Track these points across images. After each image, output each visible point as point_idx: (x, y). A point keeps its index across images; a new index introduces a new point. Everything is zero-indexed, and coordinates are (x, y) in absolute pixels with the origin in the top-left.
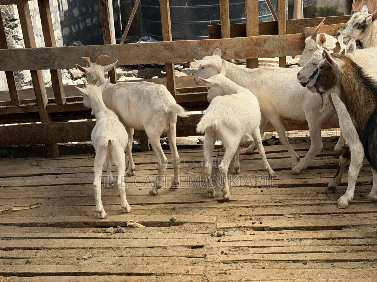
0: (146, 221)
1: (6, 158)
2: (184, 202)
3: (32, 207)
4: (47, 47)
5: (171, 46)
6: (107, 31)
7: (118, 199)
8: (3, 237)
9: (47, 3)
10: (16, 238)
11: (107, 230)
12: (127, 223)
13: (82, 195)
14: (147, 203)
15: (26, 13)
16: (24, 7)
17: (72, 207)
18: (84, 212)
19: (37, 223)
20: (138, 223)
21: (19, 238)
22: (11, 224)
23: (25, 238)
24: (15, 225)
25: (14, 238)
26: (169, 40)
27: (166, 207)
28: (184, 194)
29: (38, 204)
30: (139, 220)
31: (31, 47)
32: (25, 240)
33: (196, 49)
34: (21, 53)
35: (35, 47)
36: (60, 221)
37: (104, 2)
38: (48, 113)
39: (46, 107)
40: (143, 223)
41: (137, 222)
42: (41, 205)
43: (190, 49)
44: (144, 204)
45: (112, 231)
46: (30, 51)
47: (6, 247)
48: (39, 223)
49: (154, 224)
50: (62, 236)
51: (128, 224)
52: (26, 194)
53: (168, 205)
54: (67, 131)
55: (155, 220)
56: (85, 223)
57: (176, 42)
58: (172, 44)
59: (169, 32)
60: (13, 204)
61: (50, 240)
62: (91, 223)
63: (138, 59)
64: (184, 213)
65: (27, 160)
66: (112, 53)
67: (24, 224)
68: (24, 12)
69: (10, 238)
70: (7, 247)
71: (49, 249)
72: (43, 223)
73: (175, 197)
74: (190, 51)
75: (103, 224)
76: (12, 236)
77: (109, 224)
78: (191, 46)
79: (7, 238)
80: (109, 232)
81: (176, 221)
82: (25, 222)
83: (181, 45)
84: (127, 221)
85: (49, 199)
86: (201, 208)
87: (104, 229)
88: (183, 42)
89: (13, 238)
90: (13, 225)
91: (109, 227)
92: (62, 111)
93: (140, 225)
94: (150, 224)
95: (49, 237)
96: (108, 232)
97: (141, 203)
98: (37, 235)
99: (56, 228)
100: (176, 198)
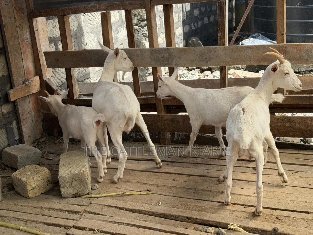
0: (247, 226)
1: (127, 141)
2: (288, 209)
3: (142, 193)
4: (168, 48)
5: (284, 49)
6: (222, 34)
7: (220, 196)
8: (115, 221)
9: (170, 8)
10: (126, 224)
11: (208, 230)
12: (228, 225)
13: (187, 187)
14: (249, 204)
15: (152, 16)
16: (152, 12)
17: (178, 198)
18: (188, 206)
19: (145, 211)
20: (239, 227)
21: (128, 224)
22: (123, 208)
23: (133, 225)
24: (126, 210)
25: (124, 223)
26: (283, 43)
27: (268, 213)
28: (288, 200)
29: (148, 191)
30: (240, 224)
31: (154, 47)
32: (133, 227)
33: (311, 52)
34: (145, 52)
35: (157, 47)
37: (222, 7)
38: (164, 106)
39: (163, 100)
40: (245, 228)
41: (238, 226)
42: (150, 193)
43: (305, 52)
44: (246, 205)
45: (213, 232)
46: (153, 50)
47: (116, 232)
48: (147, 211)
49: (255, 230)
50: (166, 229)
51: (229, 227)
52: (139, 179)
53: (271, 210)
54: (179, 122)
55: (256, 227)
56: (188, 218)
57: (291, 45)
58: (286, 47)
59: (283, 35)
60: (127, 187)
61: (155, 231)
62: (193, 219)
63: (250, 60)
64: (288, 223)
65: (144, 144)
66: (225, 54)
67: (135, 209)
68: (150, 16)
69: (121, 223)
70: (117, 232)
72: (150, 212)
73: (278, 203)
74: (303, 54)
75: (205, 222)
76: (122, 222)
77: (211, 223)
78: (306, 49)
79: (118, 223)
80: (210, 233)
81: (279, 231)
82: (135, 208)
83: (295, 48)
84: (228, 222)
85: (158, 186)
86: (306, 220)
87: (205, 227)
88: (297, 45)
89: (123, 223)
90: (125, 209)
91: (211, 226)
92: (175, 104)
93: (241, 229)
94: (251, 230)
95: (154, 228)
96: (209, 233)
97: (243, 204)
98: (143, 224)
99: (161, 218)
100: (280, 203)
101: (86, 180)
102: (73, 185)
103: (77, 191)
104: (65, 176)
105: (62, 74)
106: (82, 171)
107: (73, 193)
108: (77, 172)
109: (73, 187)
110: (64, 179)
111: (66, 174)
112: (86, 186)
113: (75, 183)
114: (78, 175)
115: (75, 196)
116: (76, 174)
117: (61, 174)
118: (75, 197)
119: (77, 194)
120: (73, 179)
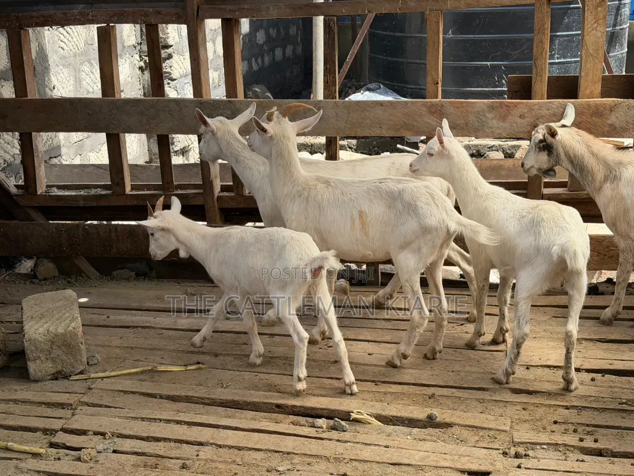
0: (384, 413)
1: (144, 277)
2: (450, 385)
3: (189, 368)
4: (230, 99)
5: (439, 108)
6: (331, 78)
7: (332, 368)
8: (144, 416)
9: (235, 24)
10: (164, 420)
11: (316, 423)
12: (351, 414)
13: (271, 355)
14: (383, 380)
15: (200, 40)
16: (199, 29)
17: (256, 374)
18: (275, 386)
19: (197, 397)
20: (370, 415)
21: (168, 421)
22: (155, 394)
23: (178, 422)
24: (161, 397)
25: (160, 420)
26: (437, 97)
27: (417, 392)
28: (448, 371)
29: (199, 363)
30: (370, 411)
31: (202, 97)
32: (179, 425)
33: (484, 115)
34: (186, 107)
35: (208, 98)
36: (236, 398)
37: (331, 28)
38: (220, 209)
39: (218, 197)
40: (379, 418)
41: (368, 414)
42: (204, 366)
43: (474, 115)
44: (378, 381)
45: (324, 426)
46: (201, 103)
47: (148, 435)
48: (201, 398)
49: (397, 420)
50: (241, 426)
51: (354, 416)
52: (178, 344)
53: (422, 388)
55: (399, 415)
56: (278, 406)
57: (450, 102)
58: (442, 106)
59: (437, 83)
60: (158, 359)
61: (220, 430)
62: (287, 407)
63: (380, 127)
64: (451, 406)
65: (179, 283)
66: (337, 114)
67: (177, 396)
68: (197, 38)
69: (155, 419)
70: (151, 435)
71: (220, 446)
72: (208, 399)
73: (432, 375)
74: (472, 118)
75: (309, 412)
76: (157, 417)
77: (320, 412)
78: (476, 110)
79: (150, 420)
80: (320, 428)
81: (438, 419)
82: (178, 394)
83: (457, 108)
84: (350, 409)
85: (216, 356)
86: (482, 401)
87: (310, 420)
88: (462, 103)
89: (158, 419)
90: (158, 397)
91: (320, 417)
92: (242, 206)
93: (374, 419)
94: (391, 419)
95: (218, 425)
96: (318, 427)
97: (372, 379)
98: (198, 419)
99: (229, 409)
100: (435, 376)
101: (79, 346)
102: (53, 355)
103: (59, 368)
104: (37, 337)
105: (6, 145)
106: (70, 328)
107: (53, 371)
108: (60, 330)
109: (53, 360)
110: (35, 343)
111: (39, 334)
112: (79, 357)
113: (56, 352)
114: (64, 335)
115: (56, 376)
116: (59, 334)
117: (29, 335)
118: (56, 379)
119: (59, 372)
120: (53, 343)
